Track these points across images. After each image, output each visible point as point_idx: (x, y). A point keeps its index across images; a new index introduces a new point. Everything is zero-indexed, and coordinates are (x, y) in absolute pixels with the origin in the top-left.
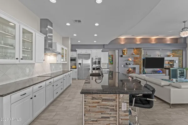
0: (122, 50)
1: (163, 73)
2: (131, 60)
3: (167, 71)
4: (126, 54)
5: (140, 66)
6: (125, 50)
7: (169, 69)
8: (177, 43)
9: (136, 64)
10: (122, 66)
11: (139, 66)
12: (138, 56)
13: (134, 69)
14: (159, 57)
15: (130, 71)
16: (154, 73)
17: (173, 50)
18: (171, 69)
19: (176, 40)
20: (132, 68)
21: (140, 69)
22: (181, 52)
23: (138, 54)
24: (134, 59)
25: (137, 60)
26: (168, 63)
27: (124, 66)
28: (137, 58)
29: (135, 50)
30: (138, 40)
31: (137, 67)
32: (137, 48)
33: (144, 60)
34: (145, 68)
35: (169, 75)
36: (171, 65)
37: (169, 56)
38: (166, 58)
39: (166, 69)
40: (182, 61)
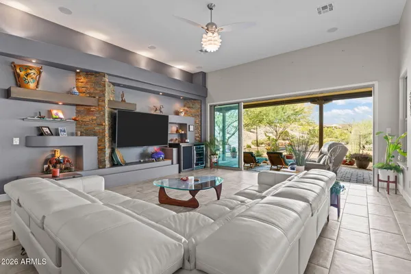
0: (14, 66)
1: (166, 158)
2: (61, 115)
3: (175, 150)
4: (32, 85)
5: (101, 141)
6: (27, 68)
7: (177, 146)
8: (191, 82)
9: (86, 133)
10: (16, 141)
11: (95, 138)
14: (158, 113)
15: (58, 162)
16: (145, 162)
17: (185, 99)
18: (183, 145)
19: (190, 77)
20: (64, 148)
21: (101, 150)
22: (198, 105)
23: (92, 96)
24: (78, 112)
25: (88, 118)
26: (177, 131)
27: (27, 142)
28: (88, 110)
29: (83, 79)
31: (89, 144)
32: (88, 73)
33: (113, 117)
34: (119, 147)
35: (179, 162)
37: (177, 113)
38: (172, 118)
39: (172, 146)
40: (200, 127)
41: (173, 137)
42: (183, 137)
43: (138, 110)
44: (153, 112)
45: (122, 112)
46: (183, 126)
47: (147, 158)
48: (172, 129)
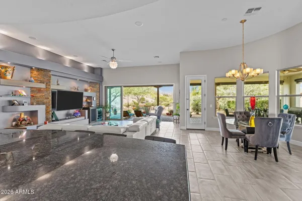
1: (82, 116)
2: (24, 93)
3: (87, 111)
4: (9, 77)
5: (47, 107)
6: (6, 67)
7: (88, 109)
8: (94, 73)
9: (38, 104)
11: (44, 106)
12: (43, 86)
13: (33, 114)
15: (24, 120)
16: (69, 119)
17: (90, 82)
18: (91, 108)
19: (92, 70)
20: (26, 112)
21: (47, 112)
22: (98, 86)
23: (41, 82)
24: (32, 91)
25: (38, 95)
26: (86, 101)
27: (3, 109)
28: (39, 90)
29: (35, 72)
30: (41, 53)
31: (41, 110)
32: (38, 69)
33: (53, 94)
34: (58, 110)
35: (89, 117)
36: (88, 103)
37: (86, 90)
38: (85, 94)
39: (85, 109)
40: (99, 98)
41: (85, 105)
42: (90, 104)
44: (73, 90)
45: (60, 92)
46: (89, 97)
47: (69, 116)
48: (84, 99)
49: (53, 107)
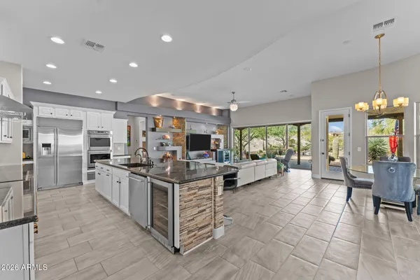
0: (154, 119)
1: (210, 157)
2: (169, 137)
3: (214, 153)
4: (160, 126)
5: (183, 148)
6: (159, 119)
7: (215, 150)
8: (222, 115)
9: (177, 145)
10: (155, 148)
11: (181, 147)
12: (179, 131)
13: (174, 152)
14: (205, 134)
15: (169, 157)
16: (200, 158)
17: (218, 125)
18: (218, 150)
19: (220, 112)
20: (170, 152)
21: (183, 152)
22: (225, 128)
23: (179, 128)
24: (174, 136)
25: (177, 138)
26: (214, 143)
27: (158, 150)
28: (178, 134)
29: (175, 121)
30: (179, 104)
31: (179, 149)
32: (177, 118)
33: (187, 137)
34: (190, 151)
35: (216, 158)
36: (217, 145)
37: (214, 133)
38: (213, 136)
39: (212, 150)
40: (226, 140)
41: (213, 147)
42: (218, 146)
43: (198, 133)
44: (203, 133)
45: (191, 135)
46: (218, 140)
47: (200, 156)
48: (212, 141)
49: (187, 148)
